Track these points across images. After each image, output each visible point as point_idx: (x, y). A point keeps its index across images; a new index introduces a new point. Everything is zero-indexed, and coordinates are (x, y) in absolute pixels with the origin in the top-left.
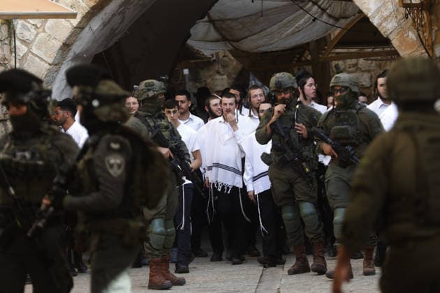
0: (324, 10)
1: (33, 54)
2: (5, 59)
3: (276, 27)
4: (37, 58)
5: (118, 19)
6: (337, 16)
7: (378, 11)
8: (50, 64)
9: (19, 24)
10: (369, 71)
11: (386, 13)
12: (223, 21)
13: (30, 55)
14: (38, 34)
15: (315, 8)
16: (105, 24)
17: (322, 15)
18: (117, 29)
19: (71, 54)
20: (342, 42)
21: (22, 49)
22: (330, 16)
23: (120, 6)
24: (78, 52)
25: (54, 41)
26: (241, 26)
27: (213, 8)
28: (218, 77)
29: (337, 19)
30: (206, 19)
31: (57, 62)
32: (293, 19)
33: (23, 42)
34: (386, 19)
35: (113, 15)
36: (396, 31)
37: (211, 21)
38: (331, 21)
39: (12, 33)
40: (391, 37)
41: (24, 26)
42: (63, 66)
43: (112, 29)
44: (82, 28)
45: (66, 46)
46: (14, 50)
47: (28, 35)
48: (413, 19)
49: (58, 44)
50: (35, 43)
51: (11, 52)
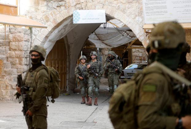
0: (128, 34)
1: (37, 39)
2: (29, 40)
3: (114, 38)
4: (38, 40)
5: (63, 30)
6: (132, 36)
7: (139, 33)
8: (41, 42)
9: (33, 29)
10: (142, 52)
11: (141, 35)
12: (99, 34)
13: (36, 39)
14: (39, 33)
15: (126, 33)
16: (59, 32)
17: (127, 35)
18: (63, 33)
19: (48, 40)
20: (134, 44)
21: (34, 37)
22: (130, 36)
23: (64, 27)
24: (50, 39)
25: (43, 35)
26: (104, 37)
27: (96, 30)
28: (106, 51)
29: (132, 37)
30: (94, 33)
31: (43, 42)
32: (119, 36)
33: (34, 35)
34: (141, 36)
35: (62, 29)
36: (143, 40)
37: (96, 34)
38: (130, 38)
39: (31, 32)
40: (142, 42)
41: (35, 30)
42: (45, 43)
43: (61, 33)
44: (52, 32)
45: (47, 37)
46: (31, 37)
47: (36, 33)
48: (149, 37)
49: (44, 36)
50: (38, 35)
51: (31, 38)
